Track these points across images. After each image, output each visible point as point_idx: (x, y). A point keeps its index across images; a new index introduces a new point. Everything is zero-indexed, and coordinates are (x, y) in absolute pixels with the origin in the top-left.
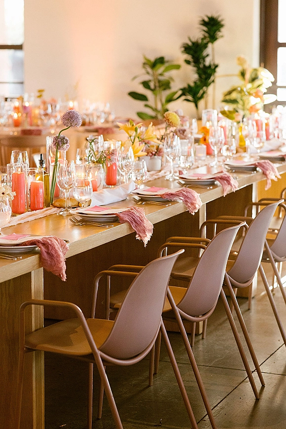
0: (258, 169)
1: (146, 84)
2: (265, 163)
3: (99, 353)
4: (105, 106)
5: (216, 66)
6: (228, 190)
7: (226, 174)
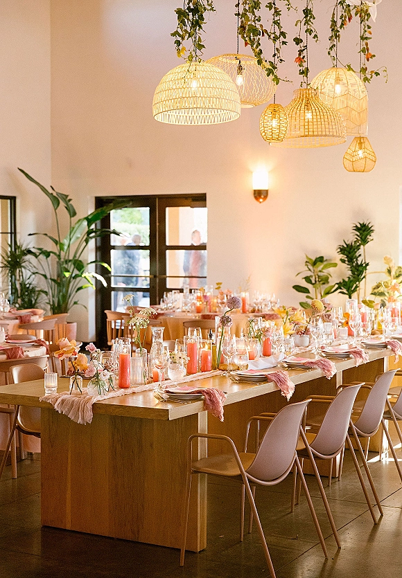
0: (388, 347)
1: (308, 279)
2: (394, 341)
3: (246, 474)
4: (272, 296)
5: (367, 265)
6: (359, 362)
7: (359, 348)
